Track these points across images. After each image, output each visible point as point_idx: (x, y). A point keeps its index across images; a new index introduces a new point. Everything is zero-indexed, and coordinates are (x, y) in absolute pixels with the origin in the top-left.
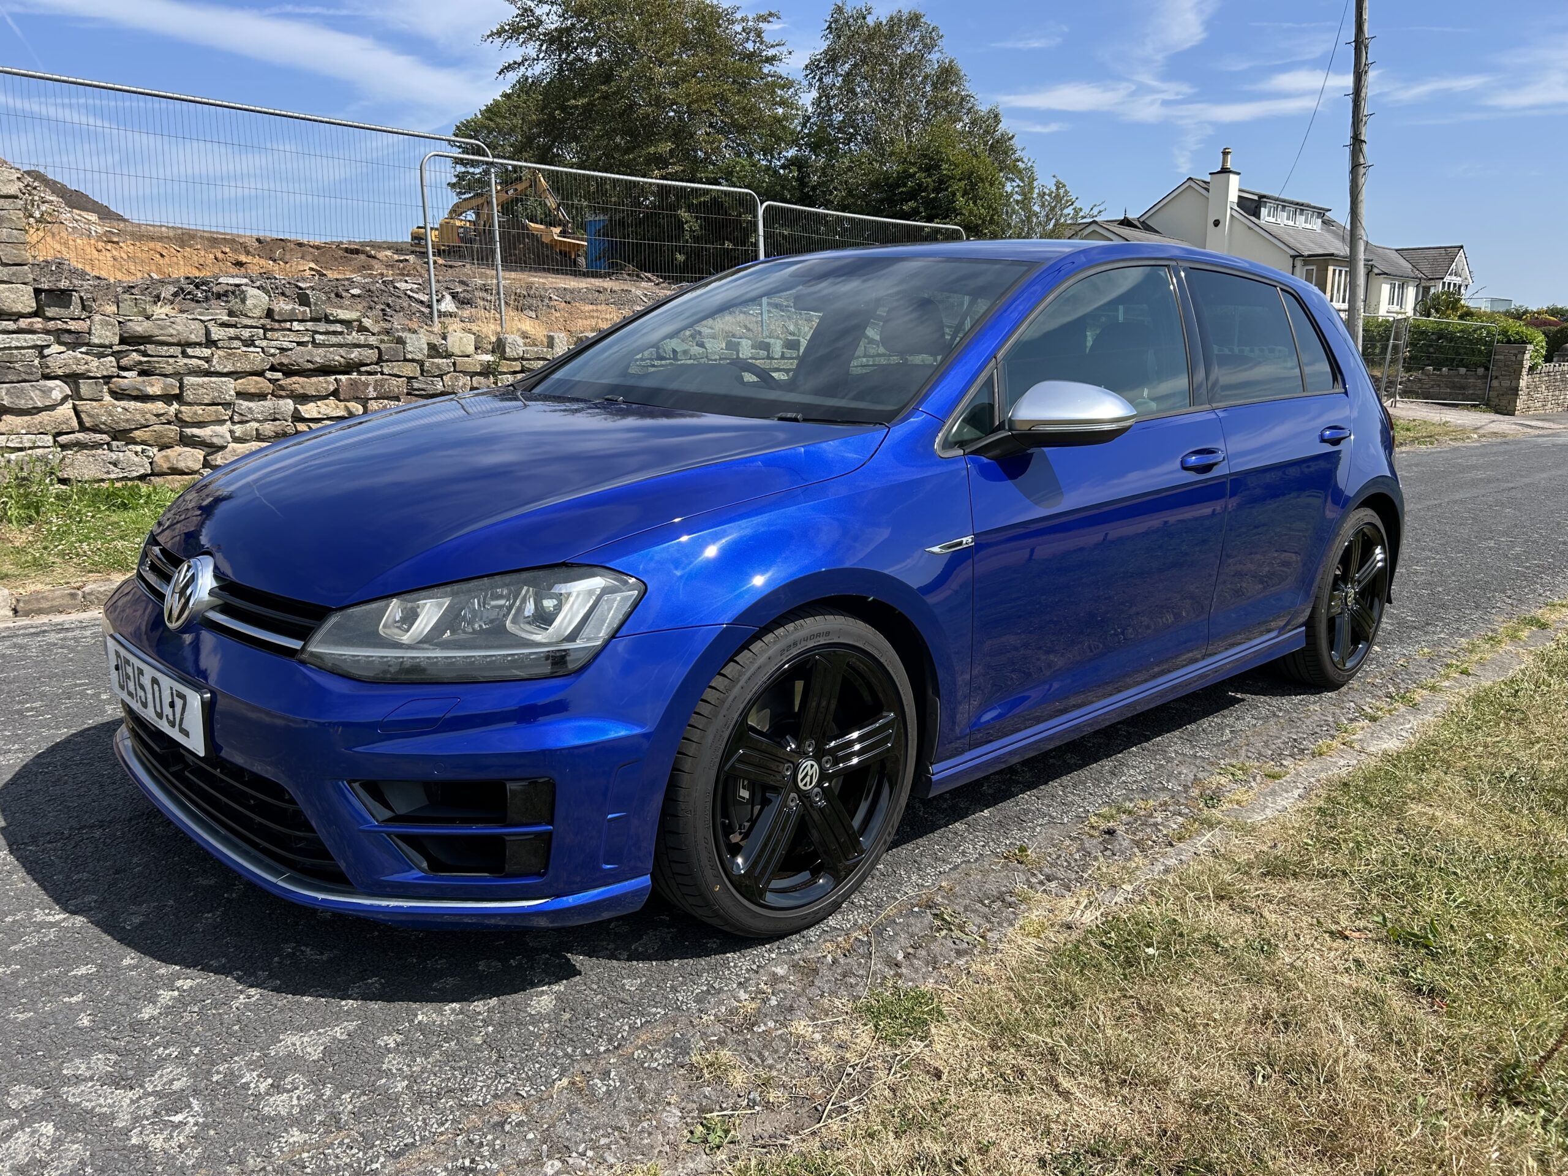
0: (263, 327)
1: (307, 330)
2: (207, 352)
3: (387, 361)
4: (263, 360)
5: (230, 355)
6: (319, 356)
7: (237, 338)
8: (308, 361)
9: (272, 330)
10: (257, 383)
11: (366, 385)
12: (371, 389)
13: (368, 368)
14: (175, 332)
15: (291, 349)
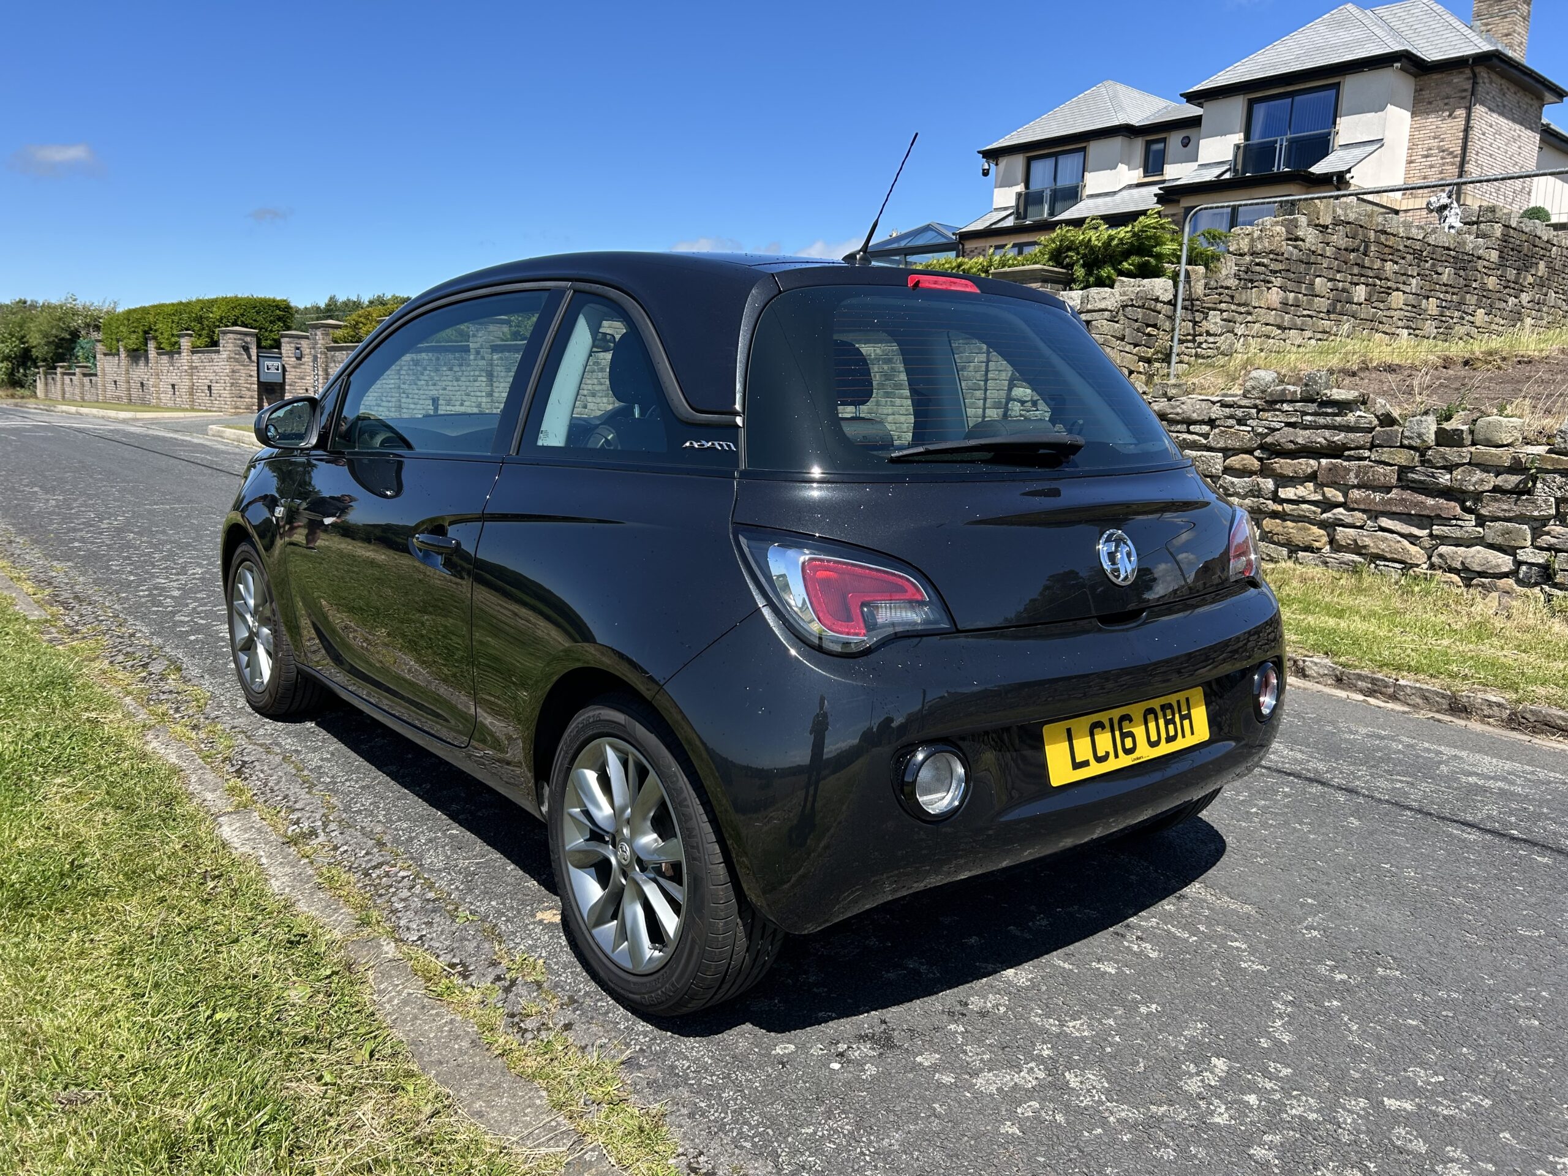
0: (1255, 406)
1: (1296, 411)
2: (1206, 428)
3: (1379, 446)
4: (1251, 439)
5: (1223, 432)
6: (1302, 437)
7: (1231, 417)
8: (1291, 441)
9: (1263, 410)
10: (1243, 459)
11: (1348, 470)
12: (1352, 475)
13: (1352, 453)
14: (1180, 411)
15: (1278, 430)
